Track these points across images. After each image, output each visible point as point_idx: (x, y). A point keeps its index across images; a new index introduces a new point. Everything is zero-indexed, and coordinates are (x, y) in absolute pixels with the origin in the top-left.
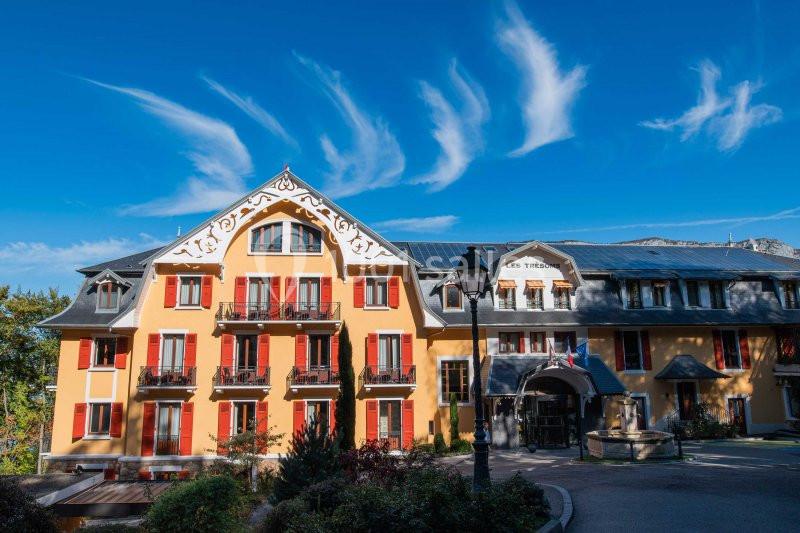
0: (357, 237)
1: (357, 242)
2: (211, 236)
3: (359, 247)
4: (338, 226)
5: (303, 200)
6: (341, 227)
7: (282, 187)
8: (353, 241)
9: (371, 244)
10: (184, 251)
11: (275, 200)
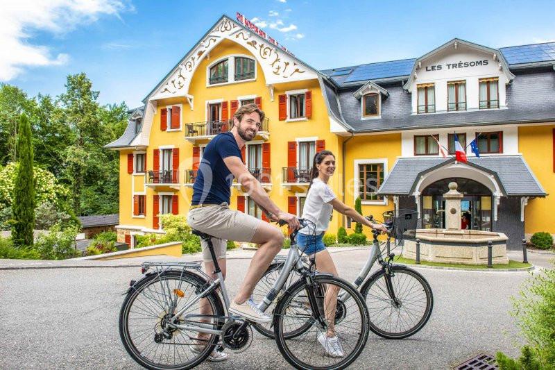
0: (277, 60)
1: (277, 64)
2: (181, 76)
3: (279, 68)
4: (262, 53)
5: (237, 36)
6: (265, 53)
7: (223, 29)
8: (273, 64)
9: (287, 64)
10: (166, 90)
11: (218, 40)
